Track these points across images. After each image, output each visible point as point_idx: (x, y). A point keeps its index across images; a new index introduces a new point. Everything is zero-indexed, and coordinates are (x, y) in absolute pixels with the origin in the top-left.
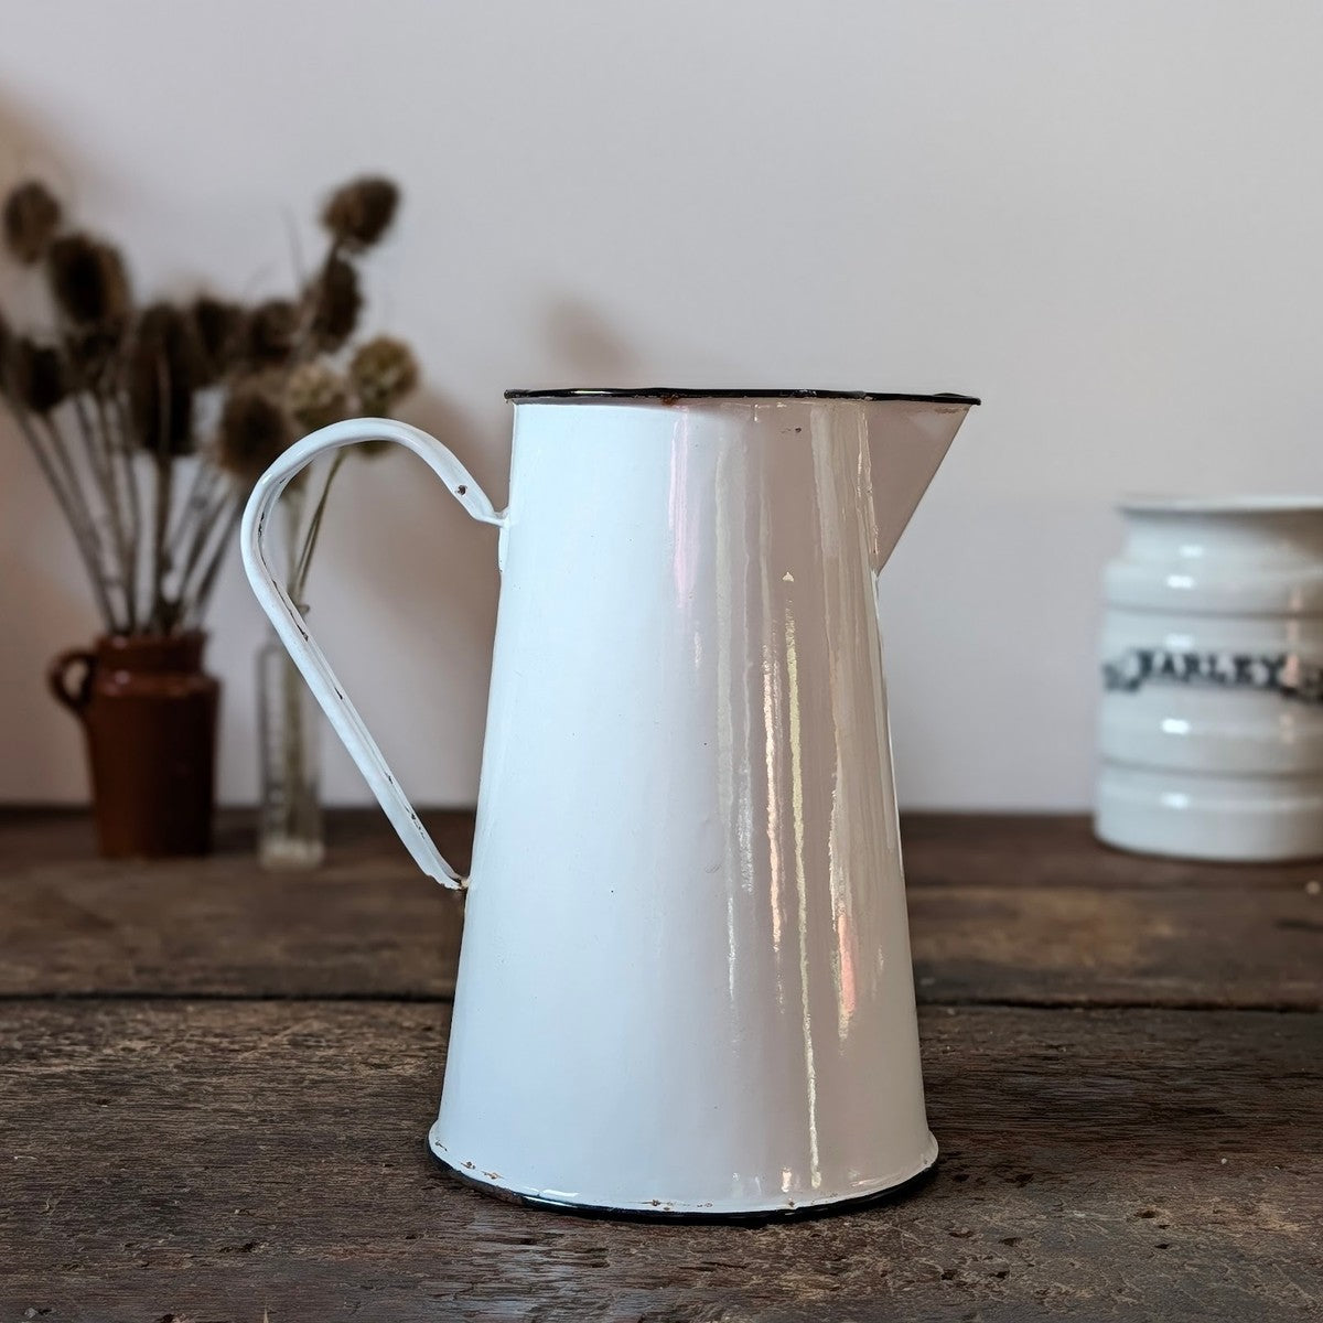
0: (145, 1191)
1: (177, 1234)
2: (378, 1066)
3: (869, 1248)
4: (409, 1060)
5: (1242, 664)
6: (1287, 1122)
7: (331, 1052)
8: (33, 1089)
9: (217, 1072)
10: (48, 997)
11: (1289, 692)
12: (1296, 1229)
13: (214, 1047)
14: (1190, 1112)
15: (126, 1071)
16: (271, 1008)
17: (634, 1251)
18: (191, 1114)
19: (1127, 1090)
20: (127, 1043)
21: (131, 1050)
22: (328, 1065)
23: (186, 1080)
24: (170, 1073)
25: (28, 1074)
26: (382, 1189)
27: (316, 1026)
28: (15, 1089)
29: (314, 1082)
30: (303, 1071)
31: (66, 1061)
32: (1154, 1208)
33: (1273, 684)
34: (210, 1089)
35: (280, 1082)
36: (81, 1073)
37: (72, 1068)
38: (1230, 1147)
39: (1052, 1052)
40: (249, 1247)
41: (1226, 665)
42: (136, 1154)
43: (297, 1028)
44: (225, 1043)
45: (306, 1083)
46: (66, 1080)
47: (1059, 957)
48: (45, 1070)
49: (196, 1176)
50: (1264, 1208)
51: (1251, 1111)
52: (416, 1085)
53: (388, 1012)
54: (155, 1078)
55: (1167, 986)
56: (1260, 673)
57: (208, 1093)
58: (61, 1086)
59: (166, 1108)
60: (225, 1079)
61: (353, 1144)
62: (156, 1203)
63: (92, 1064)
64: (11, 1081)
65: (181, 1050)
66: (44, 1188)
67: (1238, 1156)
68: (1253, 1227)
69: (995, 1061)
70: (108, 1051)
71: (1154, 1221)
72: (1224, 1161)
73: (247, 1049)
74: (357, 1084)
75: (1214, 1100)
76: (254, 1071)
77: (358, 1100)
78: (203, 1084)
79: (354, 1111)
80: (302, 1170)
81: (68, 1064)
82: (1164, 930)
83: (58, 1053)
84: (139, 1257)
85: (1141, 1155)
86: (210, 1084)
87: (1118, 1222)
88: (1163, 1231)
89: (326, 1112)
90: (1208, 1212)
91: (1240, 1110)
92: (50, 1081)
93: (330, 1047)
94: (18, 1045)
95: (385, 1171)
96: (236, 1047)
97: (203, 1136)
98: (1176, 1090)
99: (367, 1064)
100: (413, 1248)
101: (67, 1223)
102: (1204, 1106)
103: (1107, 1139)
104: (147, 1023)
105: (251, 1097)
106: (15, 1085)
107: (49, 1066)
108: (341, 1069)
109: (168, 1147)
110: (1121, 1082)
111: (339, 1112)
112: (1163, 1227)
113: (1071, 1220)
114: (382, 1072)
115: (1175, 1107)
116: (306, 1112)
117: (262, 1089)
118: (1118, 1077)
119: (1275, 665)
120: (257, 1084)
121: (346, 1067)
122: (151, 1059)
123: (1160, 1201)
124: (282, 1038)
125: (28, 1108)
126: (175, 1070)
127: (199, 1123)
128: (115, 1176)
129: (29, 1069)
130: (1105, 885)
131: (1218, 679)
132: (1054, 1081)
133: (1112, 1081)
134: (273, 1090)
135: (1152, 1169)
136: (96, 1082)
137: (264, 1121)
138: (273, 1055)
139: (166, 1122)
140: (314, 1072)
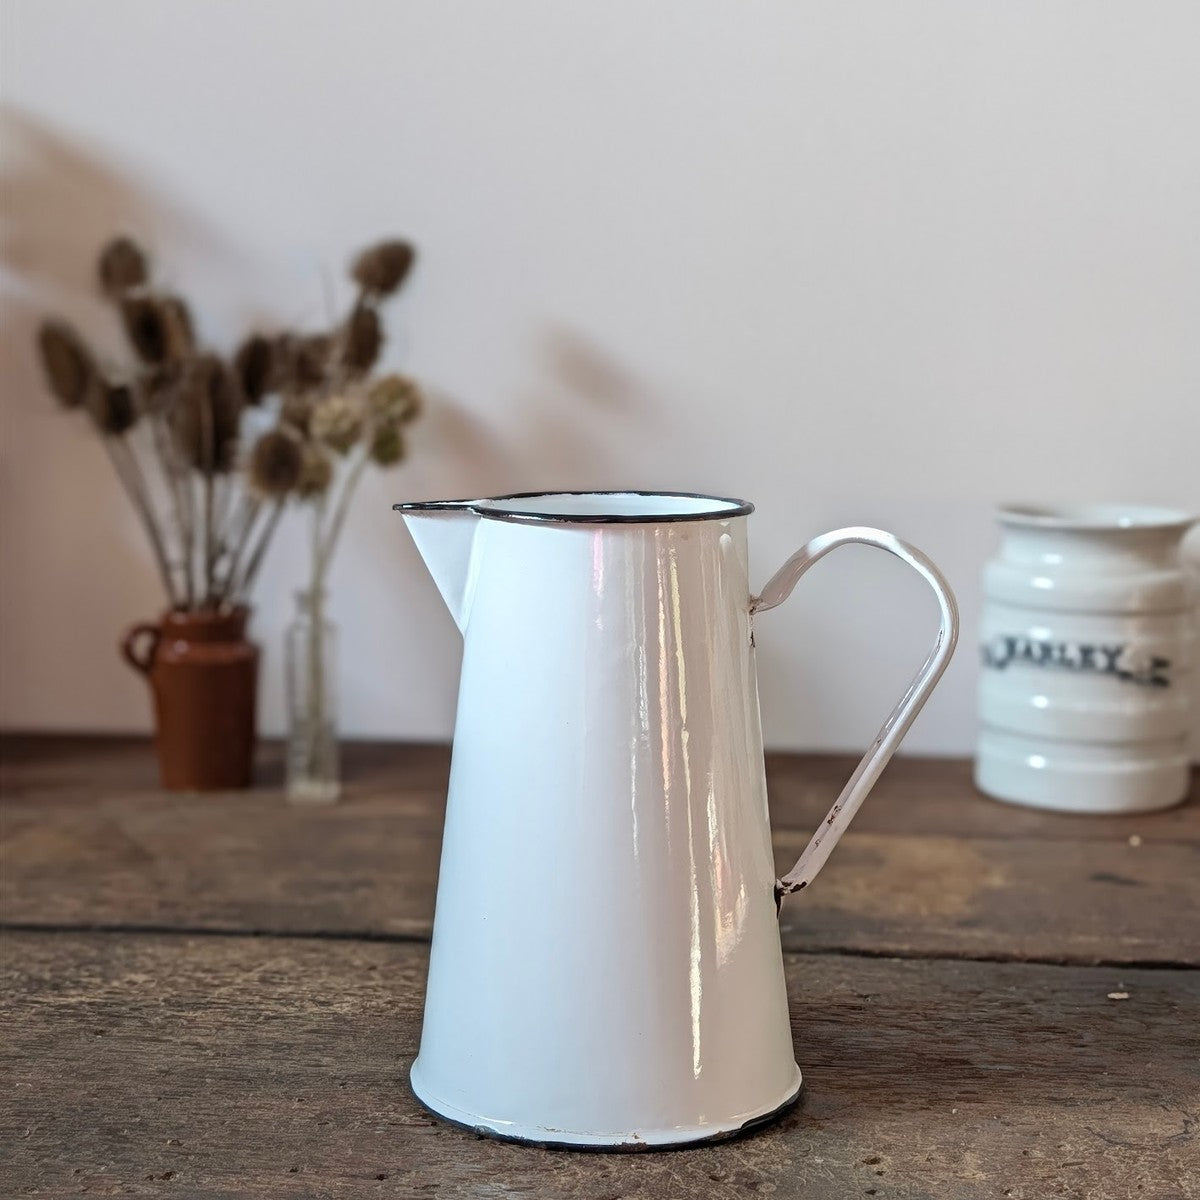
0: (106, 1119)
1: (117, 1162)
2: (322, 1003)
3: (641, 1189)
4: (348, 998)
5: (1087, 652)
6: (1018, 1075)
7: (289, 989)
8: (49, 1018)
9: (195, 1007)
10: (83, 929)
12: (984, 1178)
13: (199, 982)
14: (948, 1062)
15: (125, 1003)
16: (254, 945)
17: (459, 1188)
18: (163, 1046)
19: (901, 1038)
20: (133, 977)
21: (132, 983)
22: (283, 1001)
23: (169, 1013)
24: (158, 1006)
25: (48, 1004)
26: (286, 1124)
27: (285, 963)
28: (34, 1018)
29: (268, 1018)
30: (263, 1007)
31: (81, 992)
32: (880, 1154)
33: (1111, 669)
34: (185, 1023)
35: (241, 1016)
36: (90, 1004)
37: (83, 999)
38: (968, 1097)
39: (860, 1002)
40: (168, 1175)
41: (1073, 653)
42: (110, 1083)
43: (270, 965)
44: (208, 978)
45: (261, 1019)
46: (75, 1011)
47: (901, 906)
48: (62, 1001)
49: (149, 1106)
50: (968, 1156)
51: (995, 1063)
52: (347, 1022)
53: (344, 950)
54: (145, 1010)
55: (978, 939)
56: (1101, 660)
57: (183, 1026)
58: (72, 1016)
59: (145, 1040)
60: (199, 1013)
61: (279, 1080)
62: (110, 1131)
63: (99, 996)
64: (33, 1011)
65: (173, 985)
66: (31, 1114)
67: (968, 1106)
68: (951, 1174)
69: (811, 1009)
70: (116, 983)
71: (875, 1168)
72: (954, 1111)
73: (225, 984)
74: (300, 1021)
75: (970, 1051)
76: (224, 1006)
77: (297, 1037)
78: (180, 1017)
79: (290, 1046)
80: (232, 1103)
81: (81, 995)
82: (996, 881)
83: (77, 984)
84: (82, 1183)
85: (891, 1103)
86: (185, 1018)
87: (847, 1168)
88: (878, 1177)
89: (268, 1047)
90: (921, 1159)
91: (987, 1062)
92: (63, 1011)
93: (290, 984)
94: (47, 976)
95: (296, 1105)
96: (216, 982)
97: (166, 1068)
98: (943, 1042)
99: (313, 1000)
100: (292, 1181)
101: (38, 1149)
102: (960, 1057)
103: (874, 1087)
104: (153, 957)
105: (214, 1031)
106: (35, 1015)
107: (67, 996)
108: (292, 1005)
109: (136, 1078)
110: (902, 1032)
111: (278, 1047)
112: (880, 1173)
113: (809, 1165)
114: (324, 1009)
115: (938, 1057)
116: (252, 1045)
117: (225, 1024)
118: (902, 1028)
119: (1113, 654)
120: (222, 1019)
121: (297, 1004)
122: (146, 992)
123: (887, 1148)
124: (254, 975)
125: (40, 1036)
126: (163, 1004)
127: (167, 1055)
128: (89, 1104)
129: (51, 999)
130: (964, 833)
131: (1066, 663)
132: (851, 1030)
133: (894, 1032)
134: (233, 1025)
135: (894, 1117)
136: (100, 1014)
137: (218, 1054)
138: (242, 991)
139: (142, 1053)
140: (273, 1007)
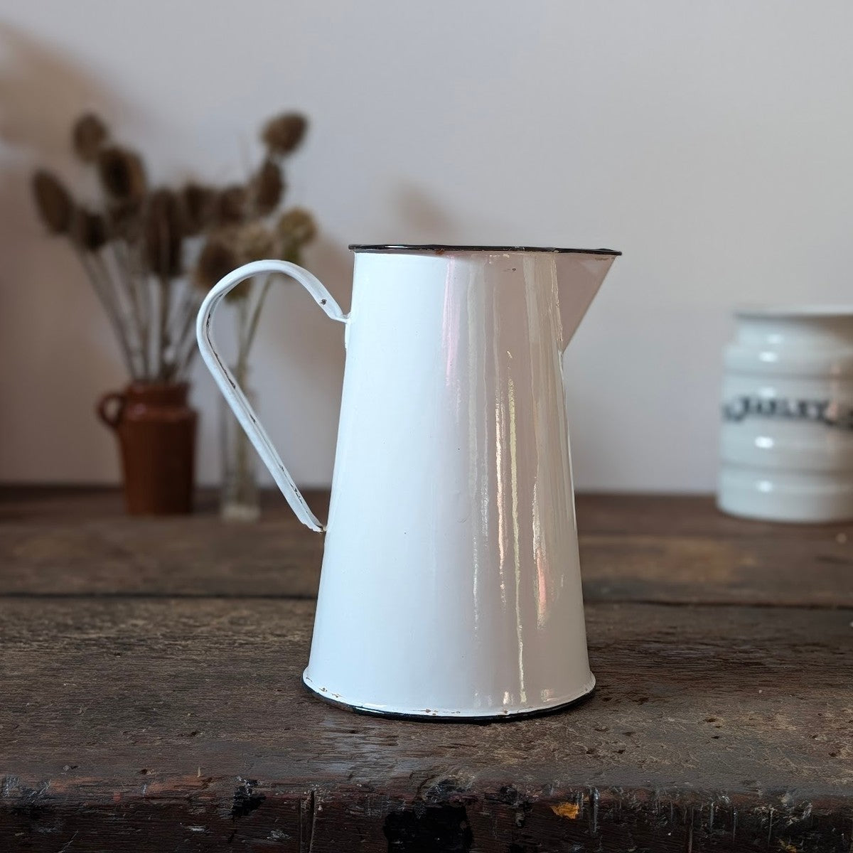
0: (137, 703)
1: (153, 726)
2: (279, 636)
3: (548, 736)
4: (298, 632)
5: (803, 406)
6: (801, 670)
7: (253, 627)
8: (78, 648)
9: (185, 639)
10: (91, 595)
11: (830, 423)
12: (795, 729)
13: (185, 624)
14: (747, 664)
15: (133, 637)
16: (220, 603)
17: (413, 737)
18: (168, 661)
19: (711, 651)
20: (135, 622)
21: (135, 626)
22: (250, 635)
23: (167, 643)
24: (158, 638)
25: (75, 639)
26: (274, 703)
27: (245, 613)
28: (67, 646)
29: (241, 644)
30: (236, 638)
31: (98, 631)
32: (715, 717)
33: (821, 418)
34: (180, 648)
35: (221, 644)
36: (106, 638)
37: (101, 635)
38: (765, 684)
39: (671, 631)
40: (194, 734)
41: (793, 407)
42: (134, 683)
43: (234, 614)
44: (191, 622)
45: (236, 645)
46: (97, 643)
47: (685, 576)
48: (85, 636)
49: (168, 695)
50: (779, 717)
51: (781, 664)
52: (300, 646)
53: (288, 605)
54: (149, 642)
55: (745, 594)
56: (812, 411)
57: (179, 650)
58: (94, 645)
59: (155, 658)
60: (189, 642)
61: (260, 679)
62: (143, 709)
63: (113, 633)
64: (65, 642)
65: (166, 626)
66: (79, 701)
67: (769, 689)
68: (770, 728)
69: (638, 635)
70: (123, 626)
71: (714, 724)
72: (760, 691)
73: (204, 625)
74: (266, 645)
75: (761, 658)
76: (207, 638)
77: (267, 654)
78: (176, 645)
79: (263, 660)
80: (229, 692)
81: (99, 633)
82: (749, 561)
83: (94, 627)
84: (131, 738)
85: (713, 688)
86: (180, 645)
87: (693, 724)
88: (718, 729)
89: (246, 661)
90: (746, 719)
91: (774, 663)
92: (87, 642)
93: (252, 625)
94: (70, 622)
95: (277, 693)
96: (198, 624)
97: (173, 673)
98: (740, 652)
99: (272, 634)
100: (287, 735)
101: (91, 720)
102: (755, 661)
103: (697, 679)
104: (147, 610)
105: (203, 652)
106: (67, 644)
107: (87, 634)
108: (258, 637)
109: (154, 679)
110: (708, 647)
111: (253, 661)
112: (719, 727)
113: (666, 722)
114: (281, 639)
115: (737, 661)
116: (235, 660)
117: (210, 648)
118: (706, 644)
119: (822, 406)
120: (208, 645)
121: (261, 636)
122: (147, 631)
123: (719, 713)
124: (225, 620)
125: (74, 657)
126: (161, 637)
127: (173, 666)
128: (121, 695)
129: (76, 636)
130: (718, 536)
131: (788, 415)
132: (670, 646)
133: (701, 647)
134: (216, 648)
135: (718, 695)
136: (116, 643)
137: (210, 665)
138: (219, 629)
139: (153, 666)
140: (242, 639)
